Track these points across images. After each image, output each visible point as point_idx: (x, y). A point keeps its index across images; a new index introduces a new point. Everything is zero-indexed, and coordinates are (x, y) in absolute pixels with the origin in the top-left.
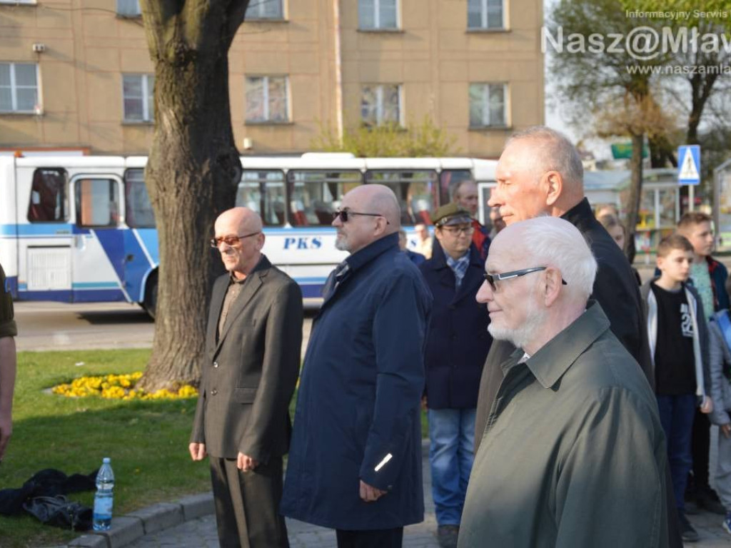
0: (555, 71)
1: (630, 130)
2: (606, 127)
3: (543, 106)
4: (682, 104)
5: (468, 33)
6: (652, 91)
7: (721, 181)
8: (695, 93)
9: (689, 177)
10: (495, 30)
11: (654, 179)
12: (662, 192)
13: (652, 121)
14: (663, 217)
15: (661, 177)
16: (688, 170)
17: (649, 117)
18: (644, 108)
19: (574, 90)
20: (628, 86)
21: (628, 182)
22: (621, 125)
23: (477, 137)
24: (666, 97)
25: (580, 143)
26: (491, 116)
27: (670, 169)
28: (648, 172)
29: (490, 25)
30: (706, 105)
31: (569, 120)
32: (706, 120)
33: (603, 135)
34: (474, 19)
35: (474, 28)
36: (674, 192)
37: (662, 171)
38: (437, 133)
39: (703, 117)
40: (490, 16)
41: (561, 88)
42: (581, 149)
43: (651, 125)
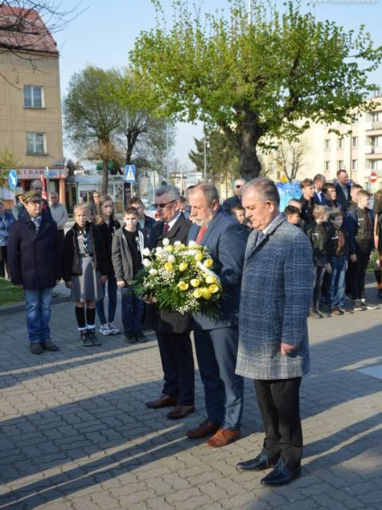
0: (66, 128)
1: (102, 157)
2: (91, 155)
3: (62, 145)
4: (124, 146)
5: (25, 108)
6: (110, 140)
8: (129, 142)
9: (130, 179)
10: (38, 107)
11: (113, 179)
12: (116, 186)
14: (117, 196)
15: (116, 179)
16: (130, 176)
17: (110, 152)
18: (108, 147)
19: (76, 138)
20: (100, 137)
21: (102, 181)
22: (98, 155)
23: (30, 158)
24: (117, 143)
25: (78, 162)
26: (37, 148)
27: (118, 175)
28: (110, 176)
29: (35, 105)
30: (134, 147)
31: (74, 152)
32: (134, 154)
33: (90, 159)
34: (27, 102)
35: (27, 106)
36: (121, 186)
37: (116, 176)
38: (11, 156)
39: (133, 152)
40: (35, 101)
41: (69, 136)
42: (79, 165)
43: (111, 155)
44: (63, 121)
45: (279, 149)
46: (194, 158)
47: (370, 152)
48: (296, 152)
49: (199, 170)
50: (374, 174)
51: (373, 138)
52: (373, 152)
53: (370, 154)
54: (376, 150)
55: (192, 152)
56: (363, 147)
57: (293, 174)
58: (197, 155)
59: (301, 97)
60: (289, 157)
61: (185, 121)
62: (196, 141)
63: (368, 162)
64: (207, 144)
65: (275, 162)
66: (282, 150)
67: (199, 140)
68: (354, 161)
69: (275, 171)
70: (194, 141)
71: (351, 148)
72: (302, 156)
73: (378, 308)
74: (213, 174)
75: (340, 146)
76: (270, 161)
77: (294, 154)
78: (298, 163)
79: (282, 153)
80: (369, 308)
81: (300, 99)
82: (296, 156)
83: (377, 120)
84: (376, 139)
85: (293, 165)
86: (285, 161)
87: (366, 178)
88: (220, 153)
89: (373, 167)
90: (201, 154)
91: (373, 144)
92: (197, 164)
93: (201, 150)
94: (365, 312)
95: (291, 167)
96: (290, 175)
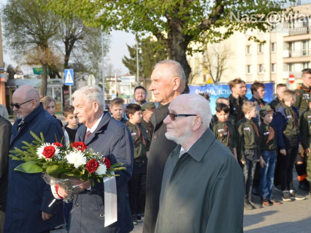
0: (6, 35)
1: (41, 62)
2: (30, 61)
4: (62, 52)
6: (49, 46)
7: (78, 84)
8: (66, 48)
9: (69, 82)
11: (52, 83)
12: (55, 88)
13: (50, 59)
15: (54, 82)
16: (69, 80)
17: (49, 57)
18: (47, 53)
19: (15, 44)
20: (38, 43)
21: (41, 84)
22: (37, 60)
24: (55, 49)
25: (17, 67)
27: (57, 79)
28: (49, 79)
30: (71, 53)
31: (13, 57)
32: (71, 59)
33: (30, 64)
36: (60, 89)
37: (55, 80)
39: (70, 58)
41: (8, 43)
42: (18, 70)
43: (50, 60)
44: (3, 29)
45: (205, 54)
46: (127, 63)
47: (288, 56)
48: (220, 57)
49: (131, 73)
50: (291, 76)
51: (290, 43)
52: (290, 56)
53: (287, 58)
54: (293, 55)
55: (126, 58)
56: (281, 52)
57: (217, 77)
58: (130, 60)
59: (226, 5)
60: (214, 62)
61: (119, 29)
62: (129, 47)
63: (286, 65)
64: (139, 50)
65: (201, 66)
66: (207, 55)
67: (132, 47)
68: (273, 64)
69: (202, 74)
70: (127, 48)
71: (270, 53)
72: (225, 60)
73: (305, 199)
74: (145, 77)
75: (260, 51)
76: (197, 65)
77: (218, 58)
78: (222, 67)
79: (208, 58)
80: (297, 199)
81: (225, 7)
82: (220, 60)
83: (294, 27)
84: (293, 45)
85: (218, 68)
86: (210, 66)
87: (284, 79)
88: (151, 58)
89: (290, 70)
90: (133, 59)
91: (290, 48)
92: (130, 69)
93: (133, 56)
94: (294, 202)
95: (216, 71)
96: (215, 78)
